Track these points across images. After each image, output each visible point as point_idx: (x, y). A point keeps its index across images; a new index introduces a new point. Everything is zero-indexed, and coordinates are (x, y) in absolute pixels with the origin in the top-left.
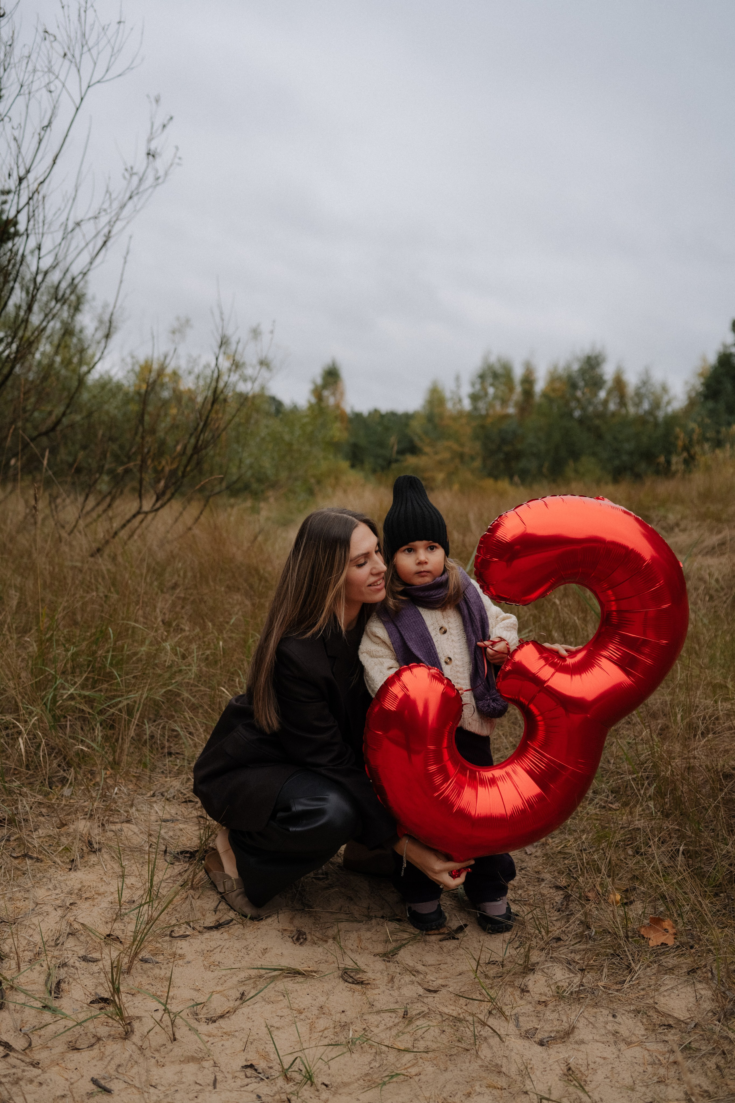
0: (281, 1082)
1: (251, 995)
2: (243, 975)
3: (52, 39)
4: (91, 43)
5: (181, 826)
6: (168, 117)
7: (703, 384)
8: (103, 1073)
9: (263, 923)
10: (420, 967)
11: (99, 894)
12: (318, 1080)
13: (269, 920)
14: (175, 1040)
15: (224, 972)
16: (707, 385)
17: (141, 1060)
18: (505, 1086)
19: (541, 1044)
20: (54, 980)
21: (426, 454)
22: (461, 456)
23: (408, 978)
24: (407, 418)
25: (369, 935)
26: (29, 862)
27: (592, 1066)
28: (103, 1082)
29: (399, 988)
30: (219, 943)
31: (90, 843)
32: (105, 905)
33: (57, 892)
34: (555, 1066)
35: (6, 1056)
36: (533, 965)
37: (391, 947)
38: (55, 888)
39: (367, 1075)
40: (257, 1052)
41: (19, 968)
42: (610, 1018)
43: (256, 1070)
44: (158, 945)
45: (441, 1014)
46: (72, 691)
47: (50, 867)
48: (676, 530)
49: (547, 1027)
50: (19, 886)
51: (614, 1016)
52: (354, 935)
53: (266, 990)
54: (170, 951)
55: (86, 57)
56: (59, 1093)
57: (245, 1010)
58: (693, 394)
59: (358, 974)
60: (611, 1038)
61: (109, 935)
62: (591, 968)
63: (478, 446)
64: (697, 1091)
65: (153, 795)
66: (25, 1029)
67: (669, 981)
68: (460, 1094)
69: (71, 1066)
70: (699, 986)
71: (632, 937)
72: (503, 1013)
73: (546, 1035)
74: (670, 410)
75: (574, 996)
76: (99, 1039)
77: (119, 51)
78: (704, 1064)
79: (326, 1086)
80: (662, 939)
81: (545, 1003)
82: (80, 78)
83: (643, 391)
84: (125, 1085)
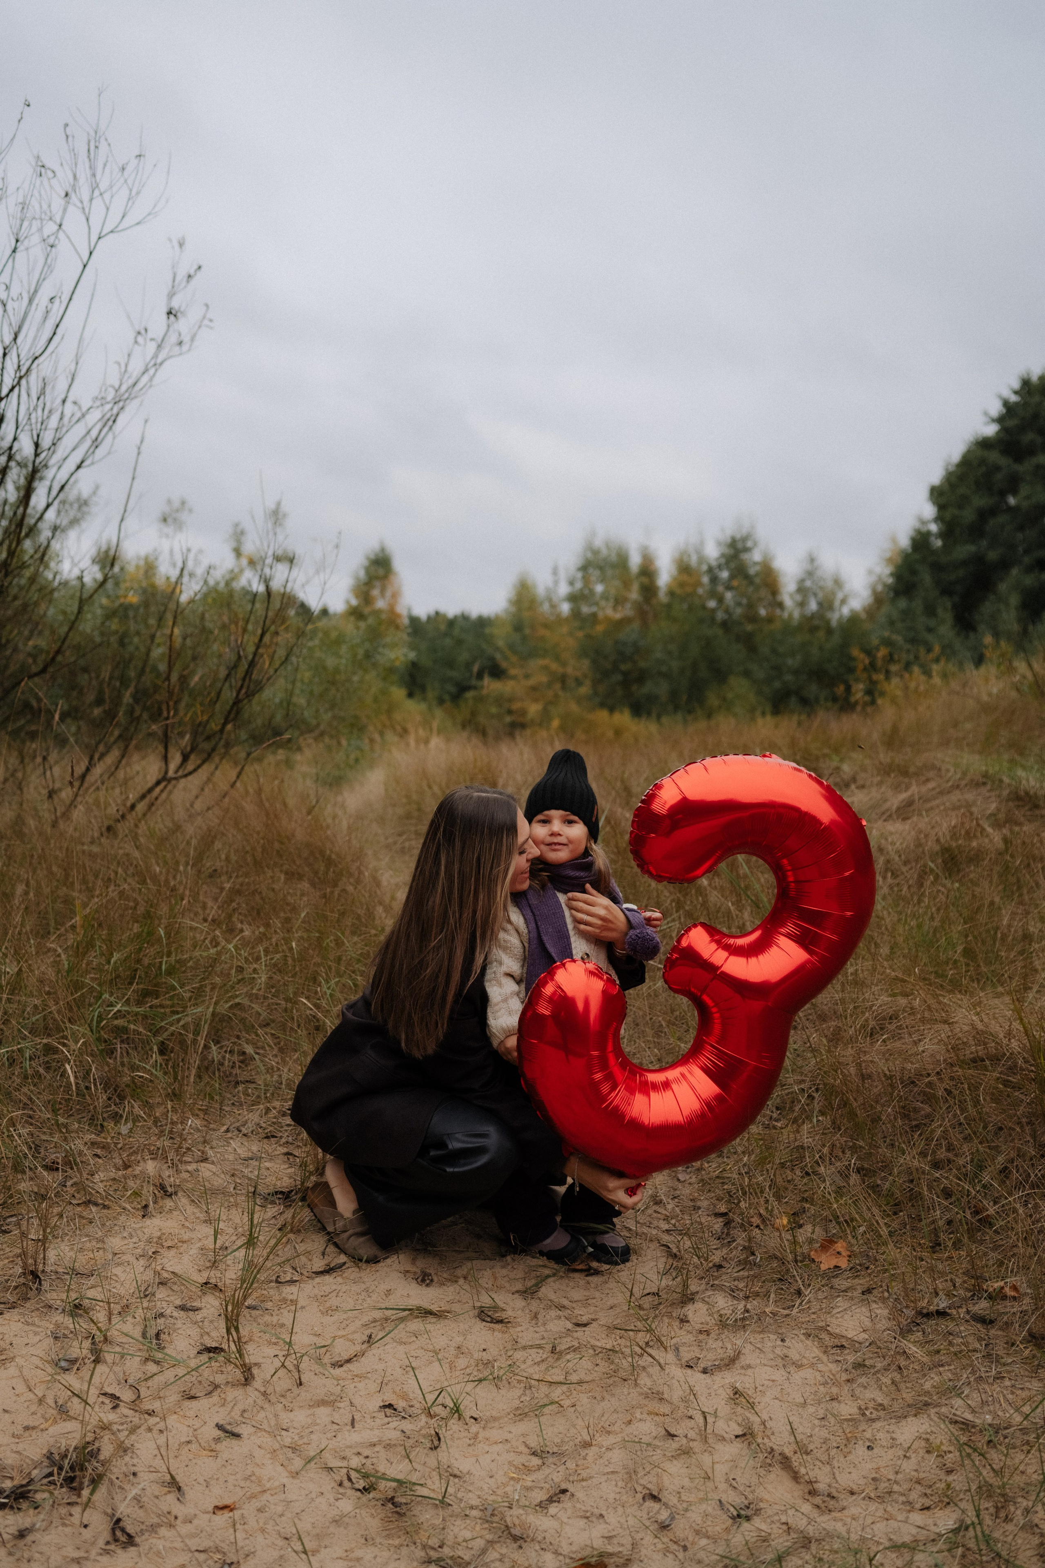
0: (424, 1418)
1: (380, 1336)
2: (366, 1319)
3: (50, 174)
4: (103, 186)
5: (267, 1164)
6: (196, 267)
7: (892, 574)
8: (228, 1419)
9: (381, 1264)
10: (565, 1302)
11: (183, 1242)
12: (467, 1414)
13: (389, 1261)
14: (301, 1384)
15: (345, 1316)
16: (898, 575)
17: (266, 1406)
18: (667, 1412)
19: (705, 1371)
20: (152, 1332)
21: (514, 678)
22: (563, 679)
23: (553, 1313)
24: (482, 623)
25: (504, 1272)
26: (94, 1209)
27: (760, 1388)
28: (228, 1427)
29: (545, 1324)
30: (334, 1287)
31: (162, 1187)
32: (194, 1251)
33: (134, 1240)
34: (721, 1391)
35: (114, 1408)
36: (692, 1294)
37: (529, 1284)
38: (131, 1236)
39: (517, 1408)
40: (394, 1392)
41: (110, 1320)
42: (779, 1343)
43: (395, 1410)
44: (264, 1292)
45: (593, 1347)
46: (118, 1007)
47: (120, 1214)
48: (853, 787)
49: (711, 1356)
50: (87, 1236)
51: (783, 1340)
52: (488, 1273)
53: (396, 1331)
54: (277, 1297)
55: (98, 202)
56: (184, 1439)
57: (375, 1351)
58: (880, 588)
59: (496, 1312)
60: (780, 1362)
61: (206, 1283)
62: (757, 1294)
63: (586, 663)
64: (871, 1405)
65: (228, 1131)
66: (131, 1381)
67: (841, 1303)
68: (619, 1423)
69: (192, 1414)
70: (874, 1306)
71: (801, 1262)
72: (662, 1343)
73: (710, 1364)
74: (846, 611)
75: (739, 1323)
76: (217, 1387)
77: (138, 193)
78: (878, 1379)
79: (476, 1419)
80: (834, 1262)
81: (708, 1333)
82: (89, 228)
83: (808, 583)
84: (254, 1429)
